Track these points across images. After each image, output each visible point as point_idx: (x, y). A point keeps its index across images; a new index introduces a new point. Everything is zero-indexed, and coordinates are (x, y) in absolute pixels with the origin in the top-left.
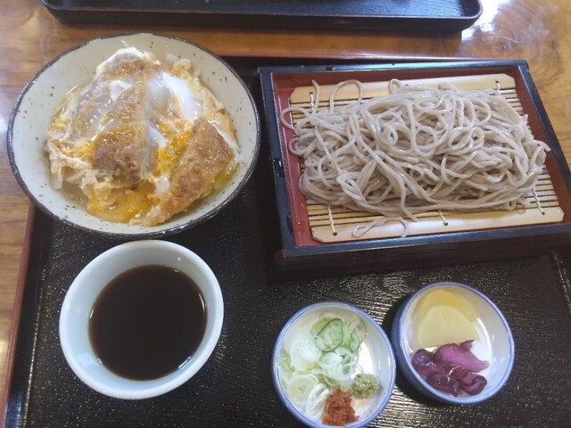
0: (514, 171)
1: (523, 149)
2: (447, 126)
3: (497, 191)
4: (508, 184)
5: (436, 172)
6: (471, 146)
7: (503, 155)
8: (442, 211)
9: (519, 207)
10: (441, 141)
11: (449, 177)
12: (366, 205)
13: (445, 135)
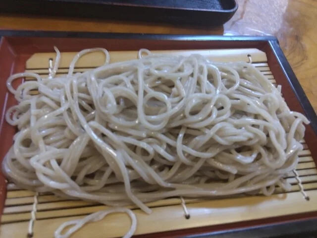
0: (269, 148)
1: (278, 122)
2: (184, 93)
3: (250, 173)
4: (263, 164)
5: (171, 149)
6: (214, 116)
7: (255, 130)
8: (185, 198)
9: (278, 191)
10: (177, 108)
11: (189, 156)
12: (78, 193)
13: (182, 102)
